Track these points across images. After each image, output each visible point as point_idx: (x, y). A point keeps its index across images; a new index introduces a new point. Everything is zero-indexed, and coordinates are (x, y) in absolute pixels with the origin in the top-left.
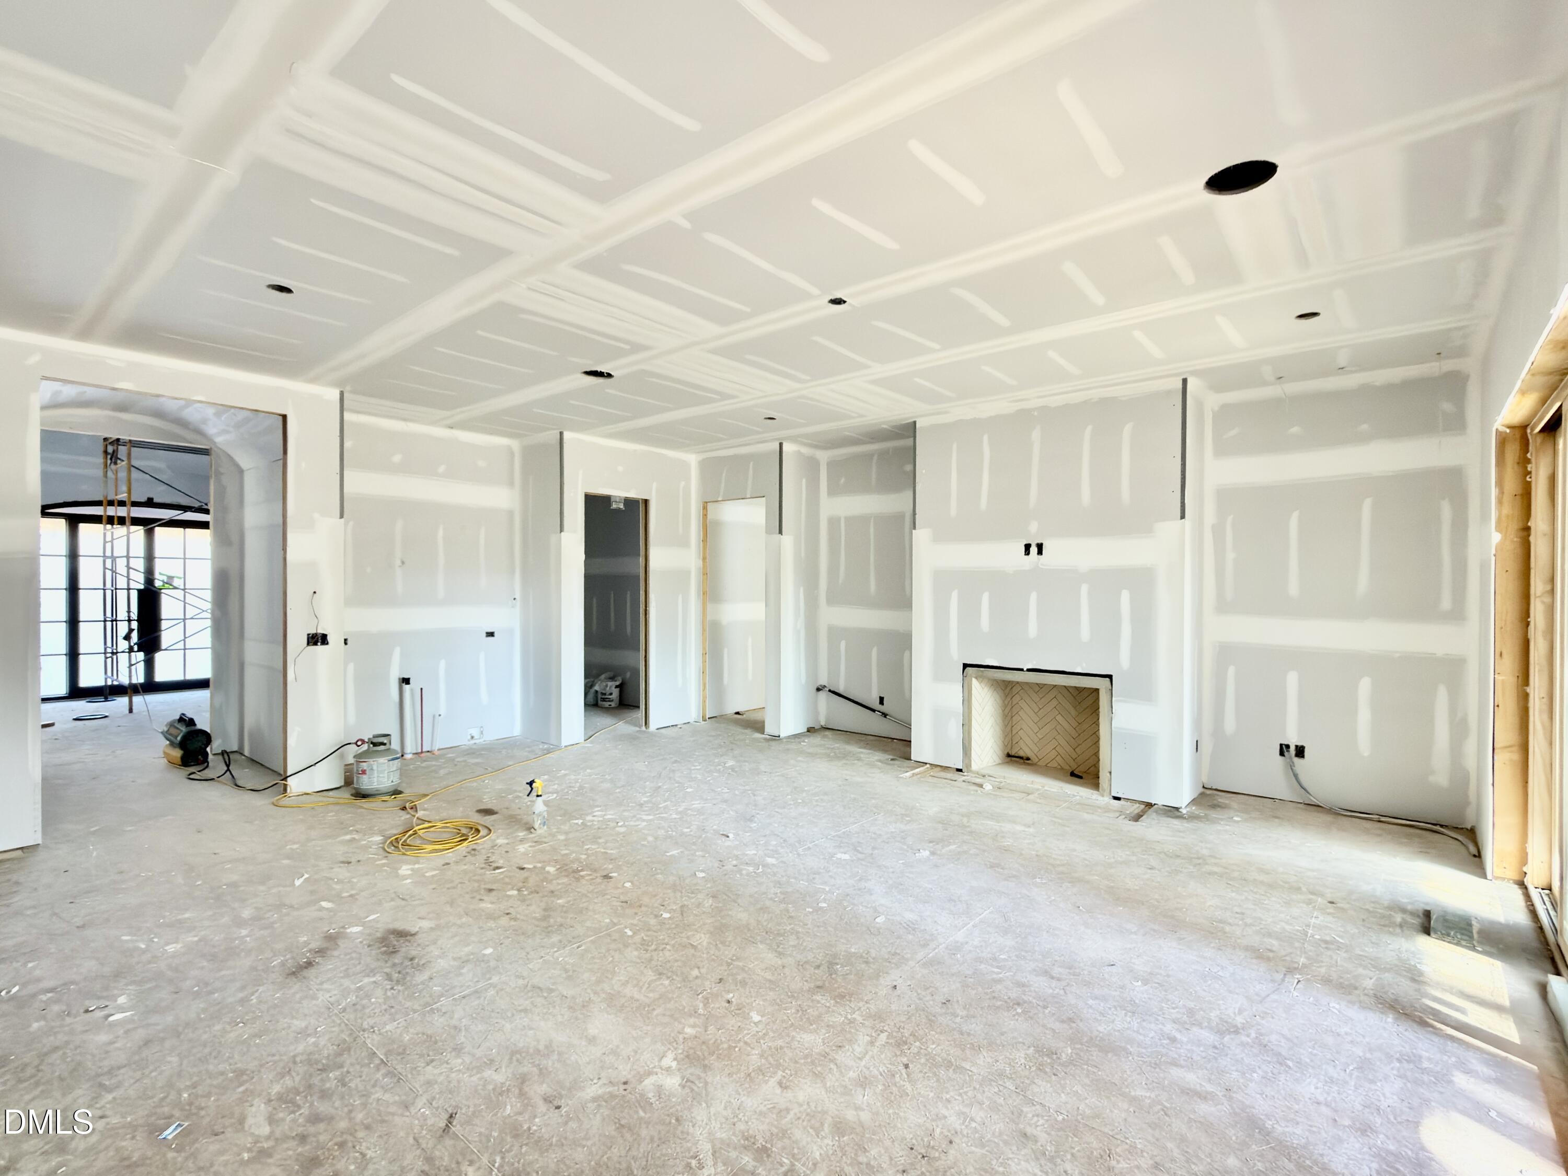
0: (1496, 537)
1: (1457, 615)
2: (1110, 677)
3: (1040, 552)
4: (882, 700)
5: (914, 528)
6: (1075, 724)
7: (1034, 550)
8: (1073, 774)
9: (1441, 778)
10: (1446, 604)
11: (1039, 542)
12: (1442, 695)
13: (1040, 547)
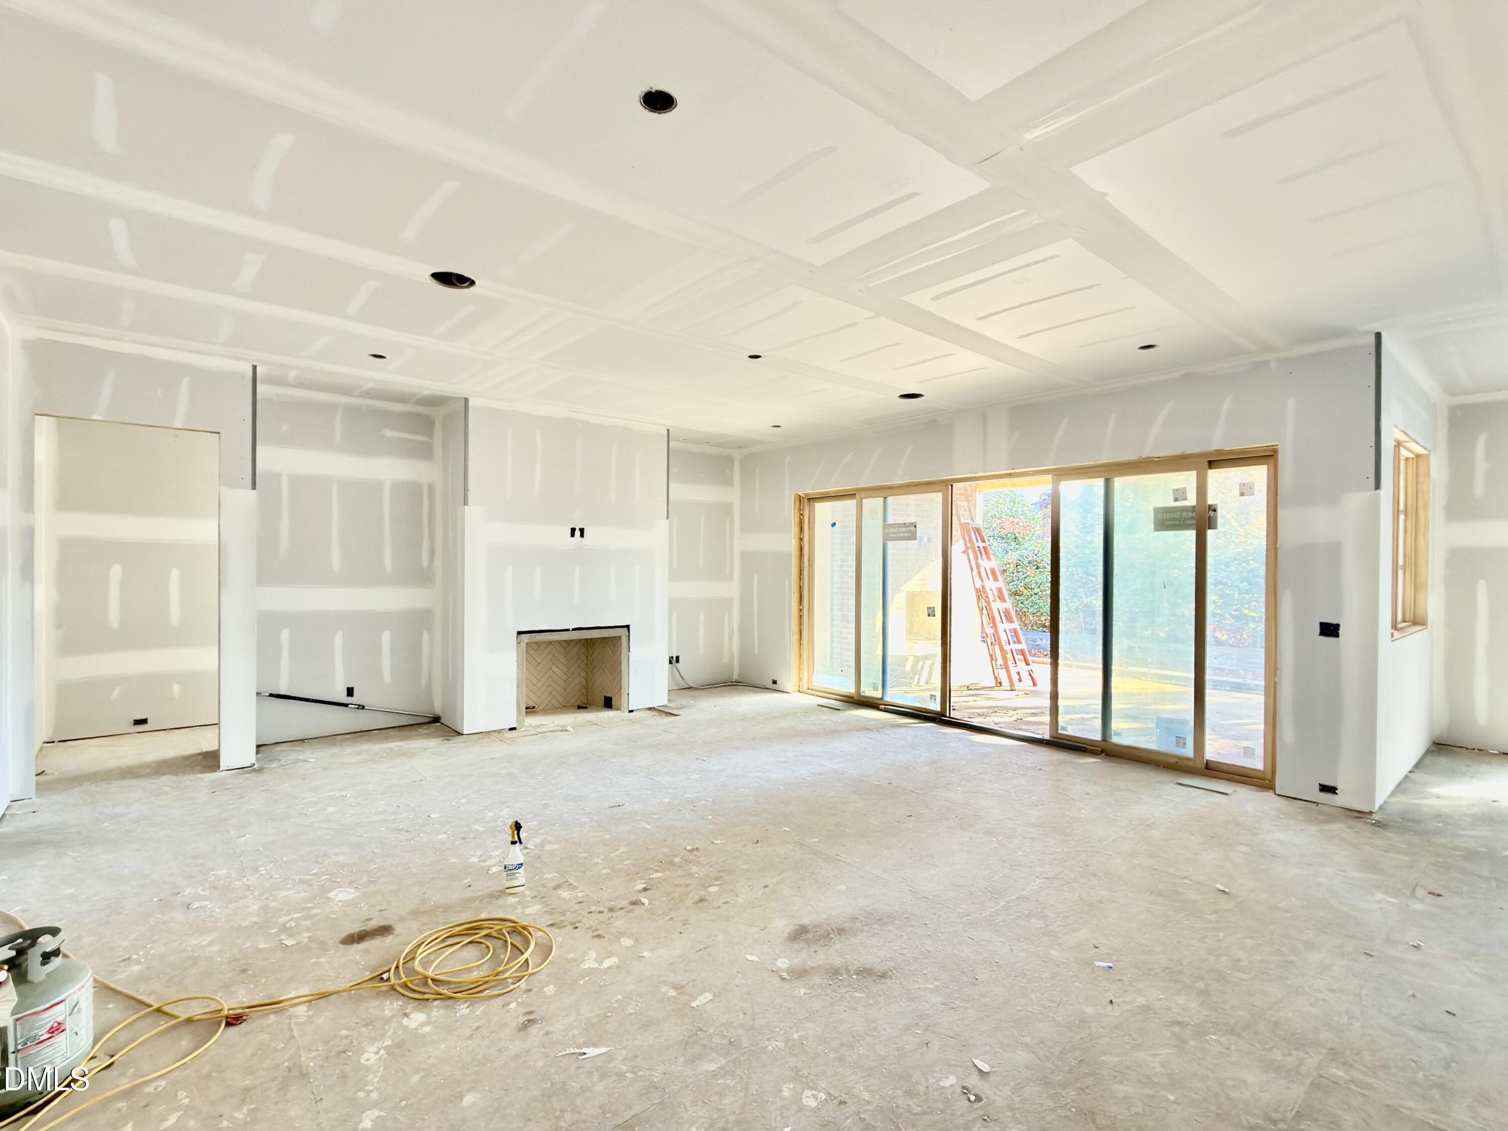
0: (794, 541)
1: (730, 577)
2: (628, 627)
3: (582, 535)
4: (350, 692)
5: (465, 503)
6: (565, 670)
7: (577, 533)
8: (579, 707)
9: (726, 660)
10: (728, 573)
11: (582, 527)
12: (727, 615)
13: (582, 531)
